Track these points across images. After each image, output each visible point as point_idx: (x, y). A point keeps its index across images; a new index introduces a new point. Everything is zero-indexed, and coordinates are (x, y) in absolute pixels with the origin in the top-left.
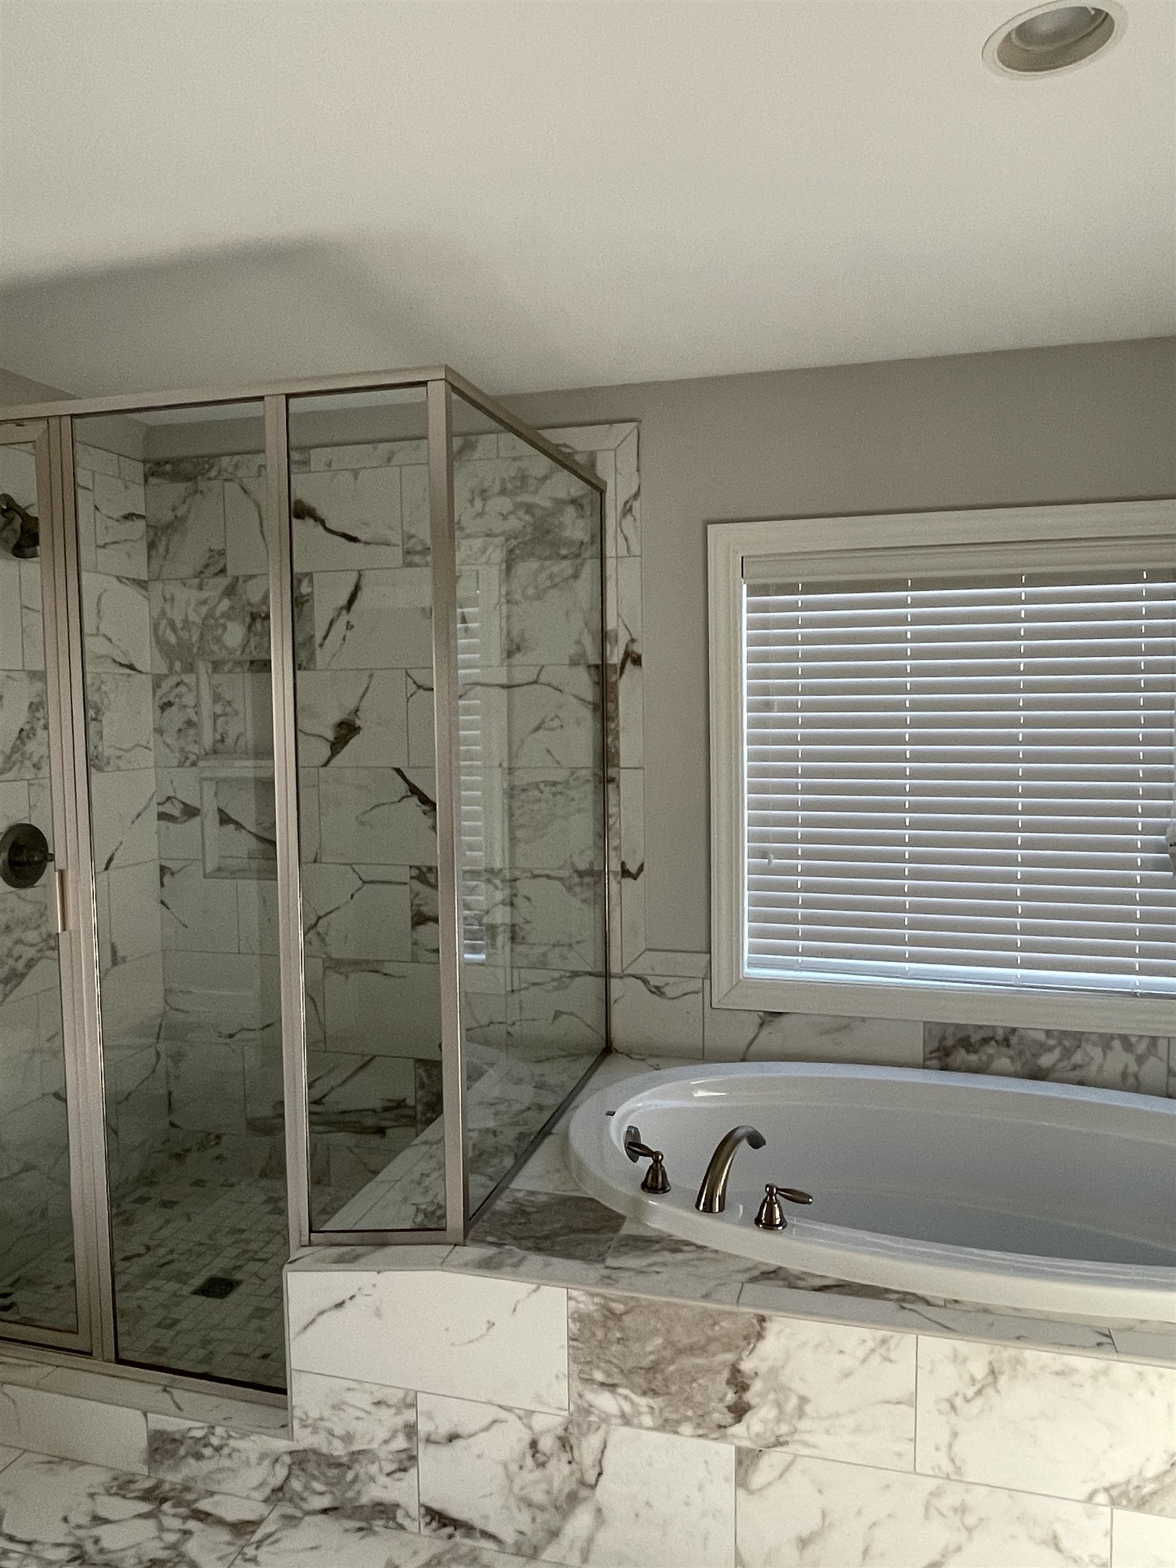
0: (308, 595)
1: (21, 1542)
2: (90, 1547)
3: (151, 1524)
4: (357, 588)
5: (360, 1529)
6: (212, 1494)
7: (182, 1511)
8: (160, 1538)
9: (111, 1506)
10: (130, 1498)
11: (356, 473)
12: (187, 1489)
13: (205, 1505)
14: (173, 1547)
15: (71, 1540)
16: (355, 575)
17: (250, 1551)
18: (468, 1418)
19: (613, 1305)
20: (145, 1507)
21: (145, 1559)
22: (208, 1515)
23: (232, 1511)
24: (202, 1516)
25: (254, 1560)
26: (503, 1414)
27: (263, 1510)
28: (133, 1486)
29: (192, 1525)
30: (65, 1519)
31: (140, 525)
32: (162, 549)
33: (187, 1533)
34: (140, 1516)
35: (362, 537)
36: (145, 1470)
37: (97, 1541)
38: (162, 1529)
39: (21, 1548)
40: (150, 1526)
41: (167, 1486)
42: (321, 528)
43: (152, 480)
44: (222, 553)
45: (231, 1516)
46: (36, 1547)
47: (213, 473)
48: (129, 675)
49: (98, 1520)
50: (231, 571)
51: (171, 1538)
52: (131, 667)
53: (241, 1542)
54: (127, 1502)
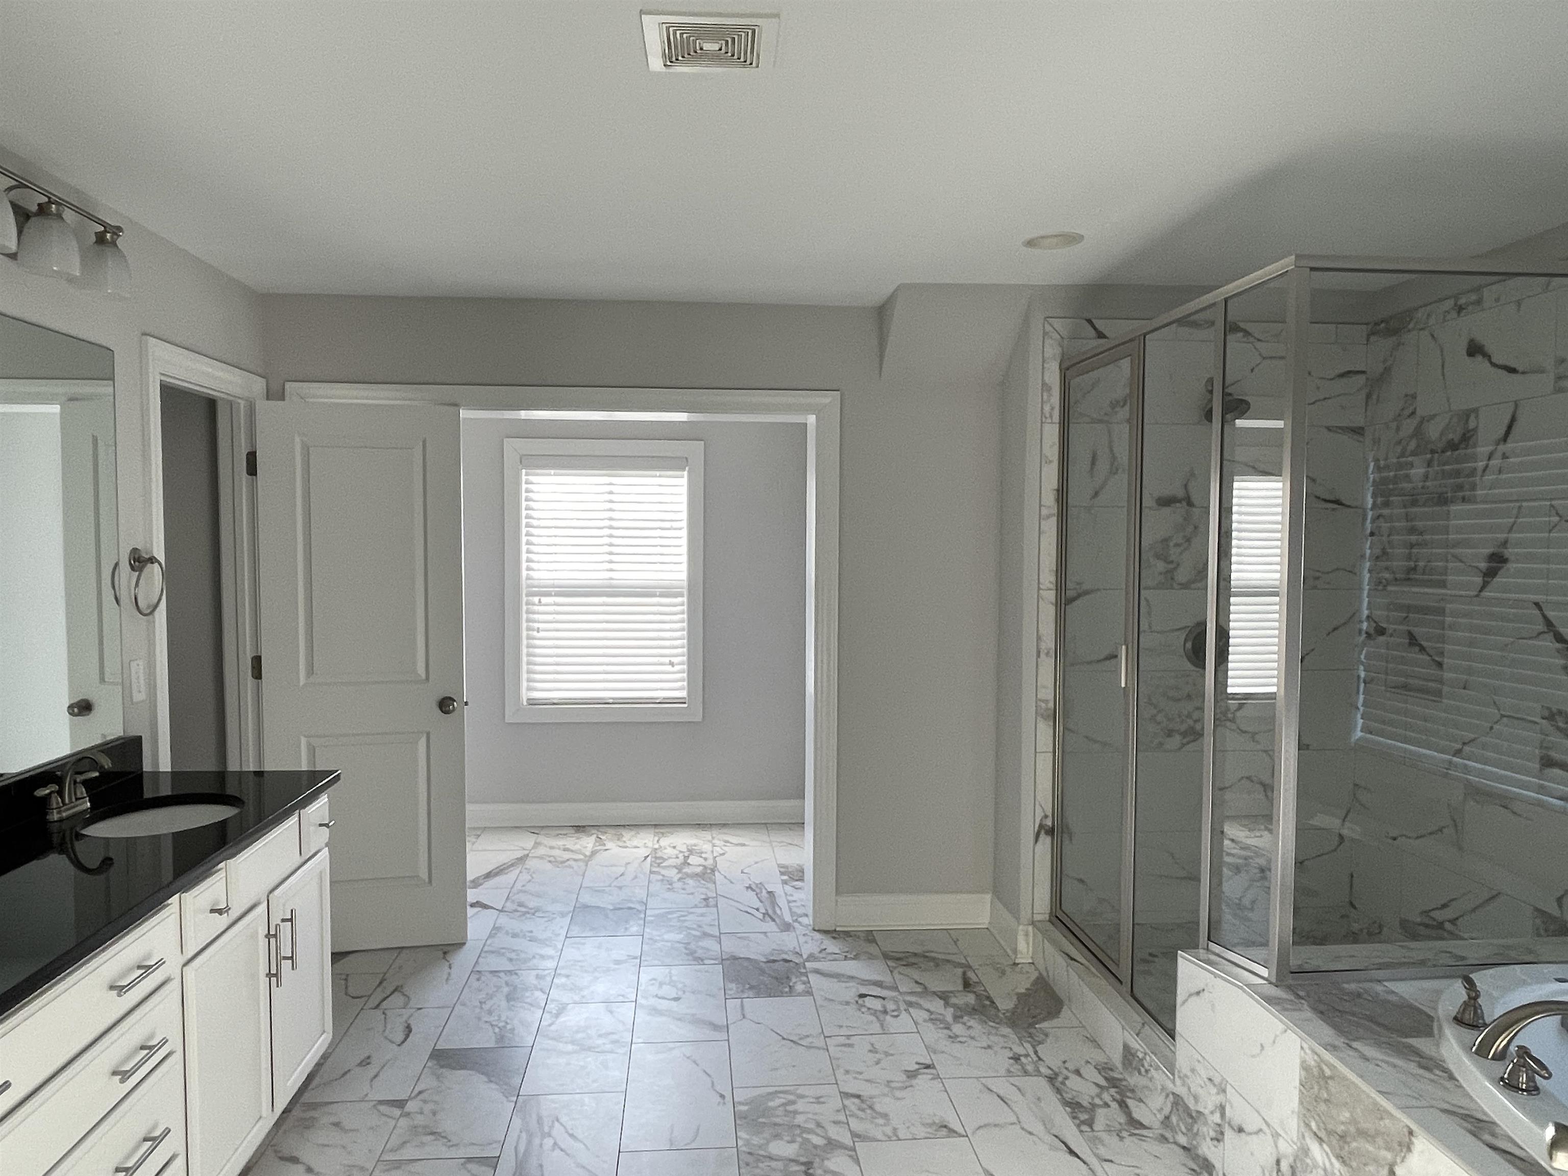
0: (1473, 430)
1: (1038, 1056)
2: (1060, 1079)
3: (1097, 1090)
4: (1513, 420)
5: (1193, 1170)
6: (1141, 1100)
7: (1118, 1097)
8: (1093, 1098)
9: (1090, 1073)
10: (1103, 1076)
11: (1519, 303)
12: (1133, 1091)
13: (1130, 1102)
14: (1094, 1106)
15: (1057, 1070)
16: (1512, 405)
17: (1124, 1134)
18: (1252, 1122)
20: (1103, 1083)
21: (1076, 1099)
22: (1127, 1106)
23: (1139, 1112)
24: (1123, 1105)
25: (1122, 1138)
26: (1265, 1127)
27: (1156, 1125)
28: (1110, 1072)
29: (1114, 1105)
30: (1064, 1062)
31: (1361, 379)
32: (1375, 397)
33: (1107, 1105)
34: (1097, 1085)
35: (1520, 369)
36: (1119, 1066)
37: (1066, 1078)
38: (1099, 1096)
39: (1035, 1059)
40: (1095, 1090)
41: (1124, 1083)
42: (1487, 362)
43: (1372, 339)
44: (1414, 397)
45: (1136, 1115)
46: (1040, 1062)
47: (1411, 326)
48: (1333, 509)
49: (1078, 1072)
50: (1419, 412)
51: (1097, 1101)
52: (1338, 502)
53: (1126, 1127)
54: (1099, 1076)
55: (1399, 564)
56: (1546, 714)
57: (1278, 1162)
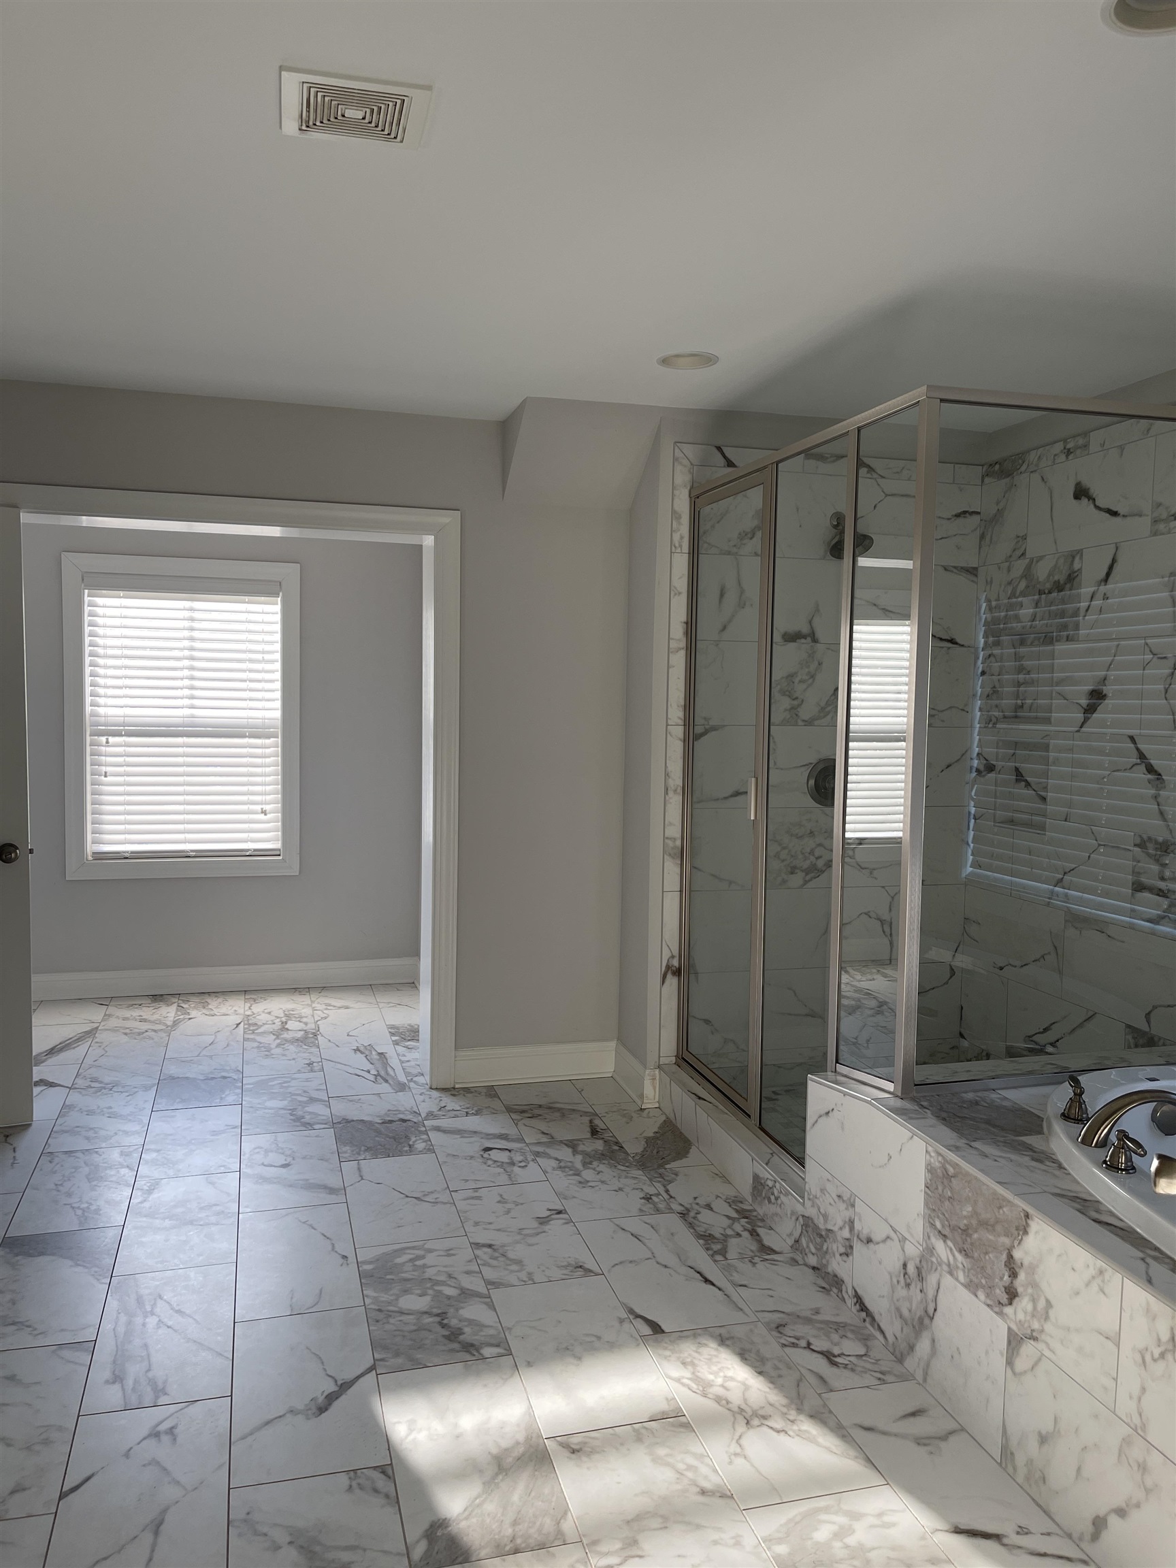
0: (1079, 570)
1: (669, 1195)
2: (692, 1214)
3: (728, 1222)
4: (1114, 561)
5: (824, 1288)
6: (771, 1229)
7: (749, 1227)
8: (725, 1229)
9: (722, 1207)
10: (733, 1208)
11: (1121, 448)
12: (763, 1220)
13: (761, 1231)
14: (726, 1236)
15: (688, 1206)
16: (1113, 547)
17: (757, 1260)
18: (879, 1232)
19: (948, 1166)
20: (735, 1215)
21: (708, 1232)
22: (758, 1235)
23: (769, 1239)
24: (754, 1233)
25: (754, 1264)
26: (892, 1234)
27: (787, 1249)
28: (740, 1205)
29: (746, 1234)
30: (695, 1198)
31: (976, 518)
32: (988, 538)
33: (739, 1235)
34: (728, 1217)
35: (1122, 512)
36: (750, 1199)
37: (698, 1213)
38: (730, 1227)
39: (666, 1197)
40: (727, 1222)
41: (755, 1214)
42: (1092, 506)
43: (987, 480)
44: (1024, 538)
45: (767, 1242)
46: (672, 1200)
47: (1024, 468)
48: (949, 648)
49: (709, 1207)
50: (1028, 555)
51: (729, 1232)
52: (952, 641)
53: (758, 1254)
54: (729, 1208)
55: (1008, 702)
56: (1138, 841)
57: (905, 1266)
